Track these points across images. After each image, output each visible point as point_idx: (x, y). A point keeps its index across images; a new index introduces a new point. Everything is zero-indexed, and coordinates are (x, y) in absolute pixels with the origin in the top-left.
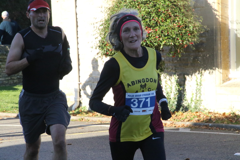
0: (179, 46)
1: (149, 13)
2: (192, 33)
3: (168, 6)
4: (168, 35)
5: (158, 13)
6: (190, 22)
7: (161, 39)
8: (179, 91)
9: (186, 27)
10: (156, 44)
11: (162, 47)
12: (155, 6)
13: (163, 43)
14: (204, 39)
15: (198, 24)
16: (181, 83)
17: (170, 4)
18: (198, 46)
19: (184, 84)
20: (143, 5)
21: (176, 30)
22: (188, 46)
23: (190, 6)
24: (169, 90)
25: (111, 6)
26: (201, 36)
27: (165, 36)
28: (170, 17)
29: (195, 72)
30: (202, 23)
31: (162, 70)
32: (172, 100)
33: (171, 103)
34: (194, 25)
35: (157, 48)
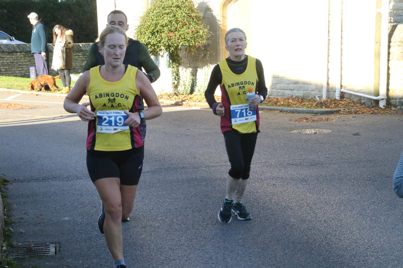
0: (192, 46)
1: (170, 22)
2: (201, 37)
3: (184, 16)
4: (184, 38)
5: (177, 22)
6: (200, 29)
7: (179, 41)
8: (193, 80)
9: (197, 32)
10: (175, 45)
11: (180, 47)
12: (175, 16)
13: (181, 44)
14: (210, 42)
15: (206, 30)
16: (194, 74)
17: (186, 15)
18: (206, 47)
19: (196, 75)
20: (166, 15)
21: (190, 34)
22: (199, 46)
23: (200, 17)
24: (185, 79)
25: (143, 15)
26: (208, 39)
27: (182, 39)
28: (186, 24)
29: (205, 66)
30: (209, 30)
31: (180, 64)
32: (187, 86)
33: (186, 88)
34: (203, 31)
35: (176, 48)
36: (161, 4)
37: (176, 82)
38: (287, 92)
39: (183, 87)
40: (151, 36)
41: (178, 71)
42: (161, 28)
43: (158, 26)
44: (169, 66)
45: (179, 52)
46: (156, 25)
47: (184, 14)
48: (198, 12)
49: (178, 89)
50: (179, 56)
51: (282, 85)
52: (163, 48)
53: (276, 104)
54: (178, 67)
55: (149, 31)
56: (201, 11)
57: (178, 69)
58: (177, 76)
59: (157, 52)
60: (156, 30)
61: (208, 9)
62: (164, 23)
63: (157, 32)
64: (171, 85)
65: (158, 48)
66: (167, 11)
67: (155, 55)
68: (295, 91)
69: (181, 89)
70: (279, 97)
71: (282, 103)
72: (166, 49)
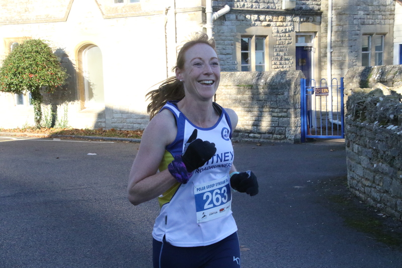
0: (52, 86)
1: (31, 65)
2: (60, 78)
3: (43, 61)
4: (44, 79)
5: (37, 65)
6: (58, 71)
7: (40, 82)
8: (53, 115)
9: (56, 74)
10: (36, 85)
11: (40, 86)
12: (35, 60)
13: (41, 84)
14: (68, 82)
15: (63, 73)
16: (54, 110)
17: (45, 60)
18: (64, 87)
19: (56, 110)
20: (27, 59)
21: (50, 76)
22: (58, 87)
23: (58, 61)
24: (46, 114)
25: (4, 59)
26: (66, 80)
27: (42, 80)
28: (45, 67)
29: (63, 103)
30: (66, 72)
31: (41, 102)
32: (49, 121)
33: (48, 123)
34: (61, 73)
35: (37, 88)
36: (22, 50)
37: (38, 117)
38: (136, 126)
39: (45, 122)
40: (13, 77)
41: (40, 108)
42: (23, 70)
43: (20, 68)
44: (31, 104)
45: (40, 91)
46: (18, 67)
47: (43, 59)
48: (56, 57)
49: (41, 123)
50: (40, 95)
51: (131, 120)
52: (25, 87)
53: (126, 135)
54: (39, 104)
55: (11, 73)
56: (58, 56)
57: (40, 106)
58: (39, 112)
59: (20, 91)
60: (18, 71)
61: (64, 55)
62: (25, 66)
63: (19, 73)
64: (34, 119)
65: (20, 87)
66: (27, 56)
67: (18, 94)
68: (142, 125)
69: (43, 123)
70: (129, 130)
71: (132, 134)
72: (28, 88)
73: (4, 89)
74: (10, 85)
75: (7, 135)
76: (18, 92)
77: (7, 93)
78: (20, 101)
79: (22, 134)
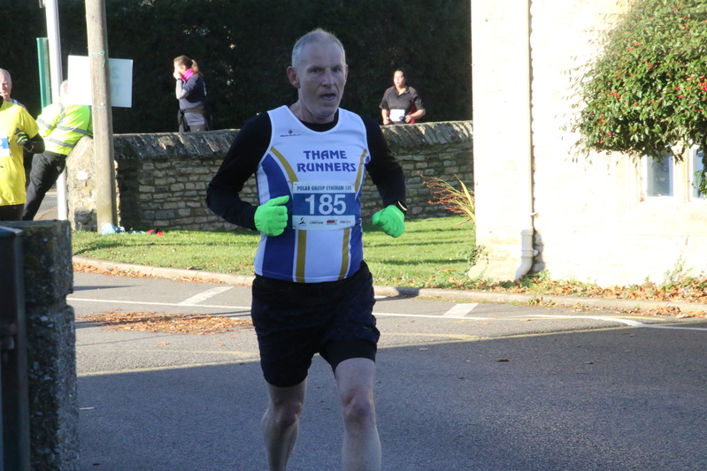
40: (640, 94)
42: (677, 66)
43: (667, 59)
44: (702, 190)
46: (660, 55)
52: (682, 130)
55: (633, 77)
59: (661, 143)
60: (661, 71)
62: (687, 49)
63: (663, 77)
65: (663, 132)
67: (654, 155)
72: (692, 134)
73: (605, 140)
74: (626, 122)
75: (607, 311)
76: (656, 149)
77: (616, 154)
78: (661, 183)
79: (664, 305)
